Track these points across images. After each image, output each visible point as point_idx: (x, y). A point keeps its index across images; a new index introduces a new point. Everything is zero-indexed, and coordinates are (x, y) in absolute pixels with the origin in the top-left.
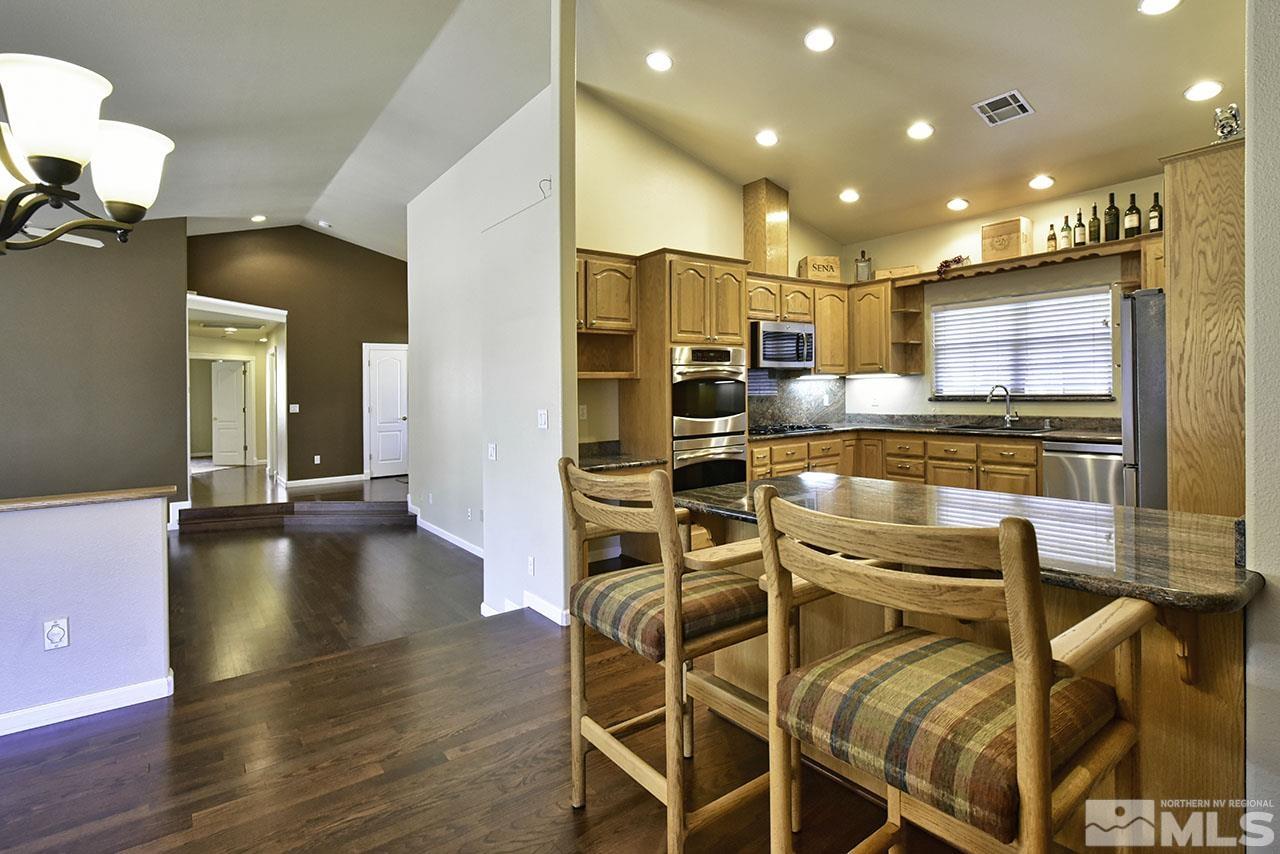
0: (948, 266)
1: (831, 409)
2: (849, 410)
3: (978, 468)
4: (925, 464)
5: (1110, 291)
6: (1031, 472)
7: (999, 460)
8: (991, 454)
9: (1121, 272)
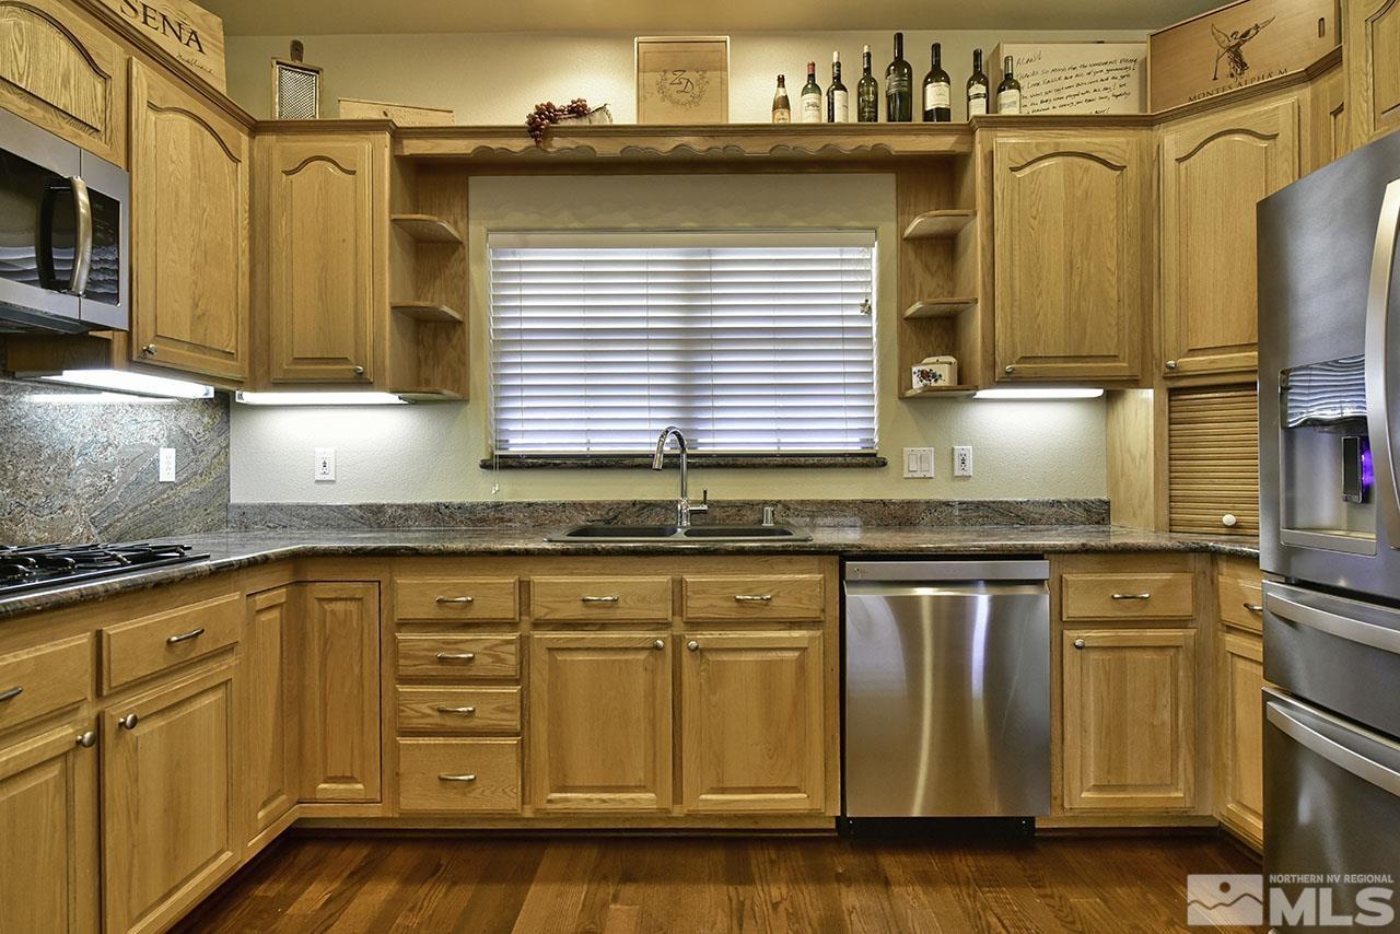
0: (553, 120)
1: (186, 492)
2: (241, 494)
3: (677, 642)
4: (524, 642)
5: (876, 244)
6: (811, 639)
7: (734, 615)
8: (713, 602)
9: (897, 206)
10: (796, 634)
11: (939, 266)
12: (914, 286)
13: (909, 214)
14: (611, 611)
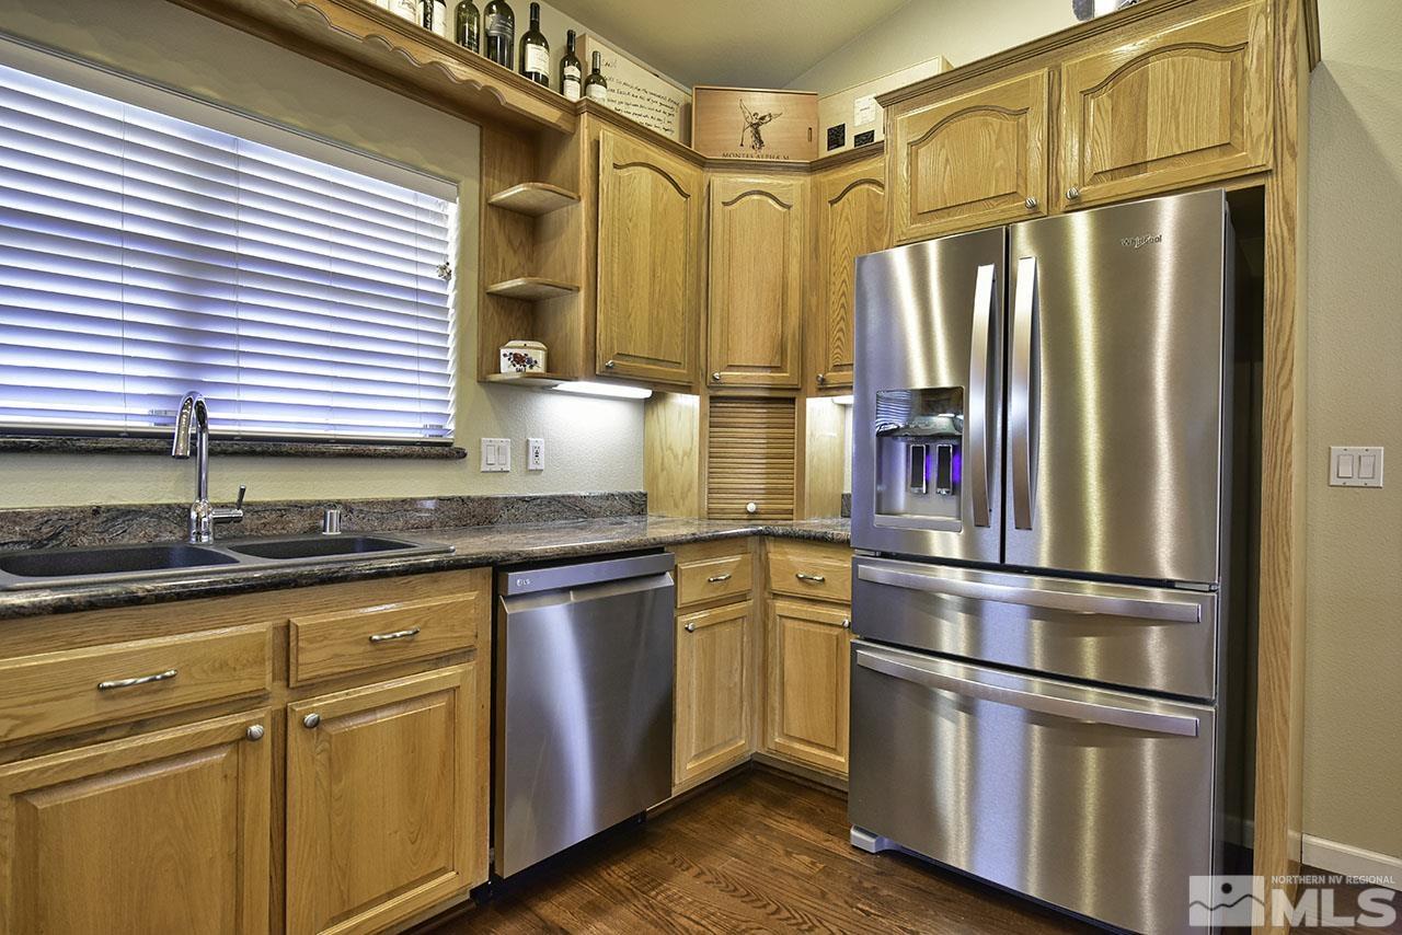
3: (282, 721)
5: (458, 199)
6: (464, 675)
7: (368, 663)
8: (338, 650)
9: (481, 165)
10: (447, 672)
11: (521, 243)
12: (497, 260)
13: (494, 177)
14: (160, 696)
